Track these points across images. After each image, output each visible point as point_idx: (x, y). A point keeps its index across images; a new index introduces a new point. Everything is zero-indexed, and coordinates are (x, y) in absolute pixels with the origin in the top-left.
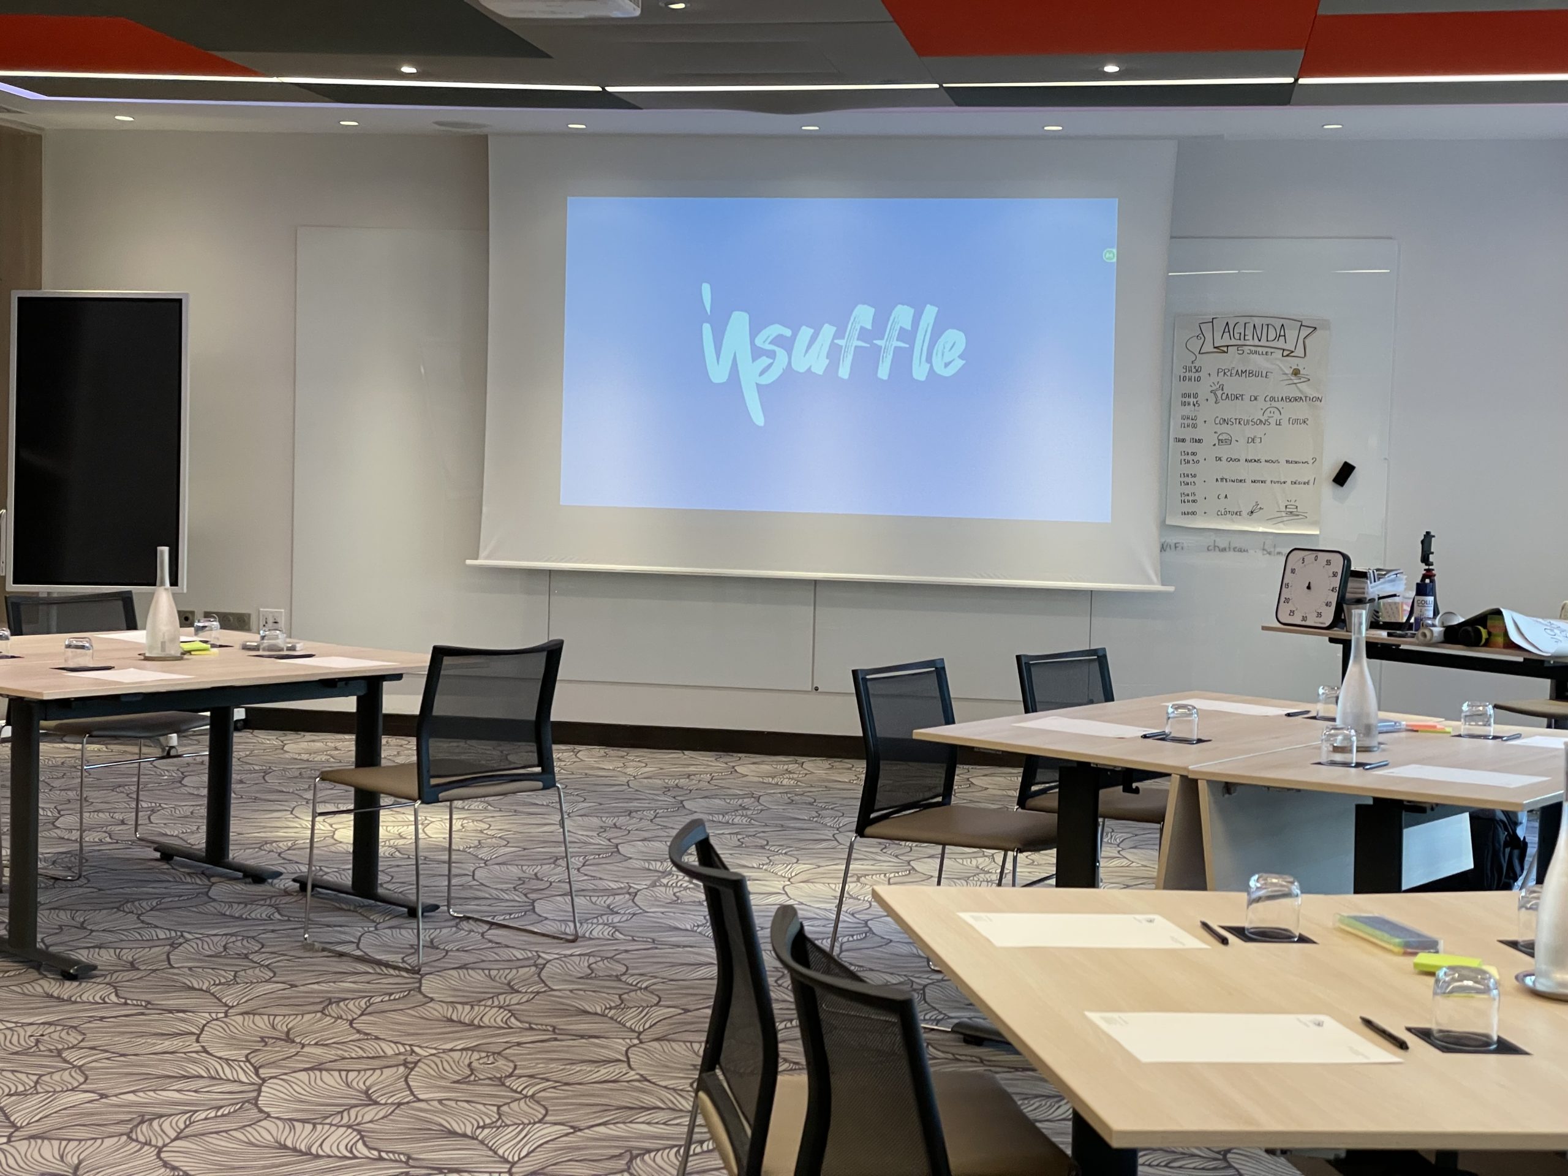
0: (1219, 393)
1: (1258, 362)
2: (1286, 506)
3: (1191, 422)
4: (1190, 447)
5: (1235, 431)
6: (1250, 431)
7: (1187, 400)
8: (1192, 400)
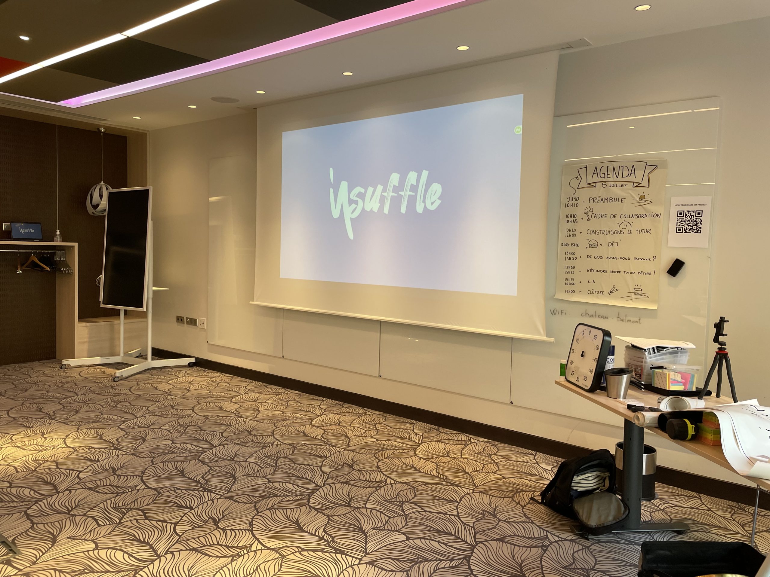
0: (590, 214)
1: (617, 192)
2: (634, 289)
3: (571, 233)
4: (570, 249)
5: (601, 239)
6: (610, 238)
7: (569, 219)
8: (572, 219)
